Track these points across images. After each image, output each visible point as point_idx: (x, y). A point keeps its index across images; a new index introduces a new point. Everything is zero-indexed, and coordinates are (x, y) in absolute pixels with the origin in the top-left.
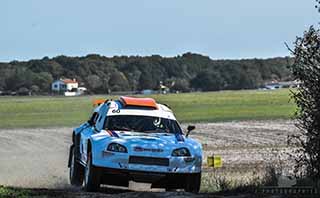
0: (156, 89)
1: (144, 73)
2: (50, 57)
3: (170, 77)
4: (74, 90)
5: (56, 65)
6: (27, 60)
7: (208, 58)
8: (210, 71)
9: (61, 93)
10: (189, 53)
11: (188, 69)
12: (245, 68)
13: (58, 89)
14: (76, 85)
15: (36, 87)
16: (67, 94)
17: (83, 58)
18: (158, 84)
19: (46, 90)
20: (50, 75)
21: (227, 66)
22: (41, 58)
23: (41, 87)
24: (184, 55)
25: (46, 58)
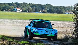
0: (39, 12)
1: (36, 8)
2: (14, 3)
3: (42, 9)
4: (19, 11)
5: (15, 5)
6: (8, 3)
7: (52, 5)
8: (52, 8)
9: (16, 11)
10: (47, 4)
11: (47, 8)
12: (61, 8)
13: (15, 10)
14: (19, 10)
15: (10, 10)
16: (17, 11)
17: (22, 3)
18: (40, 11)
19: (12, 10)
20: (14, 7)
21: (57, 8)
22: (12, 3)
23: (11, 10)
24: (46, 4)
25: (13, 3)
